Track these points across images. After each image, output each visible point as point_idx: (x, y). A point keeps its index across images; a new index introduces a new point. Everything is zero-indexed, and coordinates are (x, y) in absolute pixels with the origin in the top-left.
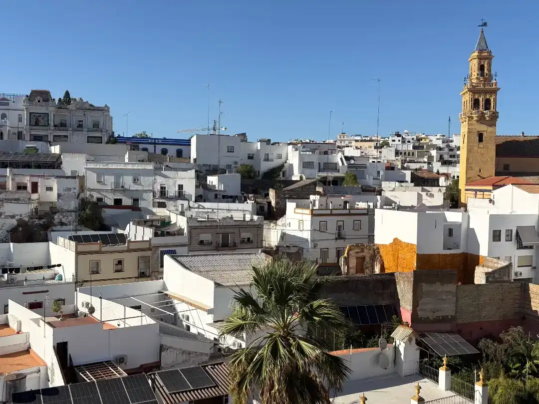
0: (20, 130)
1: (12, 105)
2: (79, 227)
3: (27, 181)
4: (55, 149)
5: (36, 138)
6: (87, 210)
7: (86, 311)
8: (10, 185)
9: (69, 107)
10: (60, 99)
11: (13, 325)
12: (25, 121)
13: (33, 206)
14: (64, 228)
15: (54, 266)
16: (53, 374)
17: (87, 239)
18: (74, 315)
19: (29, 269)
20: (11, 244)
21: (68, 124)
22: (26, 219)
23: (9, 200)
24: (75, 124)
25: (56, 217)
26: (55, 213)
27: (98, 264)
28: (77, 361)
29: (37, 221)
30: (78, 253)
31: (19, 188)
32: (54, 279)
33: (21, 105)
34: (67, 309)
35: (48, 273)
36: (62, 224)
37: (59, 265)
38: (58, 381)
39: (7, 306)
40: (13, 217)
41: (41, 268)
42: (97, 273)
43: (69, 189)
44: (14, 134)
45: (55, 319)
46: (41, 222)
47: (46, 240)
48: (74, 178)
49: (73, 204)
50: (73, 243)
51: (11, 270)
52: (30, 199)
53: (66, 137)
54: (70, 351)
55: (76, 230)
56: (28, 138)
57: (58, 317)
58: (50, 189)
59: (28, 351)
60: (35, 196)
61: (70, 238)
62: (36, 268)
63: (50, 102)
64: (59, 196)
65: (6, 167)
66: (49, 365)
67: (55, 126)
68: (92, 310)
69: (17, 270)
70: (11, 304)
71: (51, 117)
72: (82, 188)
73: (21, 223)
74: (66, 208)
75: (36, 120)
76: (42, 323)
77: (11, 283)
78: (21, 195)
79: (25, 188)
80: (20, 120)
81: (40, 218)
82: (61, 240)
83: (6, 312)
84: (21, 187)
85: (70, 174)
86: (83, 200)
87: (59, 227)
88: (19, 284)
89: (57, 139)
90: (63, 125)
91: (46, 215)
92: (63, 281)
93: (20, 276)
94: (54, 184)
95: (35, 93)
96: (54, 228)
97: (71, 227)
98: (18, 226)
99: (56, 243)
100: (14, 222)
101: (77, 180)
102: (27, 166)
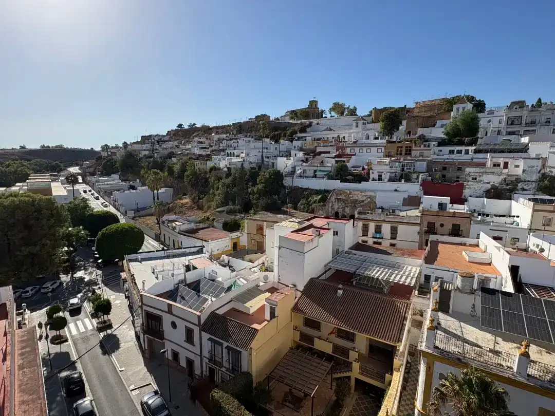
0: (499, 129)
1: (496, 114)
2: (537, 193)
3: (501, 161)
4: (525, 140)
5: (510, 133)
6: (546, 182)
7: (537, 250)
8: (489, 164)
9: (540, 109)
10: (533, 105)
11: (482, 246)
12: (504, 124)
13: (503, 177)
14: (525, 192)
15: (514, 216)
16: (506, 282)
17: (543, 201)
18: (526, 250)
19: (496, 216)
20: (485, 199)
21: (537, 122)
22: (497, 185)
23: (486, 173)
24: (543, 120)
25: (519, 185)
26: (519, 182)
27: (550, 220)
28: (525, 280)
29: (505, 187)
30: (534, 210)
31: (495, 165)
32: (512, 224)
33: (503, 113)
34: (521, 245)
35: (509, 220)
36: (523, 189)
37: (518, 217)
38: (509, 288)
39: (479, 235)
40: (488, 183)
41: (504, 216)
42: (549, 225)
43: (533, 167)
44: (495, 131)
45: (512, 250)
46: (508, 187)
47: (510, 199)
48: (539, 159)
49: (535, 177)
50: (532, 203)
51: (484, 215)
52: (501, 172)
53: (535, 130)
54: (521, 272)
55: (534, 195)
56: (504, 133)
57: (514, 249)
58: (518, 166)
59: (490, 264)
60: (505, 171)
61: (529, 200)
62: (500, 216)
63: (525, 108)
64: (524, 171)
65: (488, 152)
66: (504, 276)
67: (526, 124)
68: (542, 250)
69: (488, 215)
70: (482, 234)
71: (524, 118)
72: (544, 166)
73: (494, 187)
74: (528, 179)
75: (511, 122)
76: (502, 250)
77: (482, 222)
78: (496, 170)
79: (499, 165)
80: (500, 122)
81: (507, 185)
82: (521, 200)
83: (478, 238)
84: (496, 165)
85: (534, 157)
86: (543, 174)
87: (520, 192)
88: (489, 223)
89: (526, 133)
90: (533, 123)
91: (512, 183)
92: (520, 227)
93: (489, 219)
94: (521, 163)
95: (514, 103)
96: (517, 192)
97: (531, 192)
98: (492, 188)
99: (517, 202)
100: (489, 186)
101: (541, 160)
102: (502, 152)
